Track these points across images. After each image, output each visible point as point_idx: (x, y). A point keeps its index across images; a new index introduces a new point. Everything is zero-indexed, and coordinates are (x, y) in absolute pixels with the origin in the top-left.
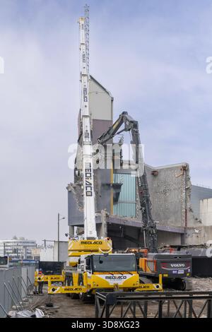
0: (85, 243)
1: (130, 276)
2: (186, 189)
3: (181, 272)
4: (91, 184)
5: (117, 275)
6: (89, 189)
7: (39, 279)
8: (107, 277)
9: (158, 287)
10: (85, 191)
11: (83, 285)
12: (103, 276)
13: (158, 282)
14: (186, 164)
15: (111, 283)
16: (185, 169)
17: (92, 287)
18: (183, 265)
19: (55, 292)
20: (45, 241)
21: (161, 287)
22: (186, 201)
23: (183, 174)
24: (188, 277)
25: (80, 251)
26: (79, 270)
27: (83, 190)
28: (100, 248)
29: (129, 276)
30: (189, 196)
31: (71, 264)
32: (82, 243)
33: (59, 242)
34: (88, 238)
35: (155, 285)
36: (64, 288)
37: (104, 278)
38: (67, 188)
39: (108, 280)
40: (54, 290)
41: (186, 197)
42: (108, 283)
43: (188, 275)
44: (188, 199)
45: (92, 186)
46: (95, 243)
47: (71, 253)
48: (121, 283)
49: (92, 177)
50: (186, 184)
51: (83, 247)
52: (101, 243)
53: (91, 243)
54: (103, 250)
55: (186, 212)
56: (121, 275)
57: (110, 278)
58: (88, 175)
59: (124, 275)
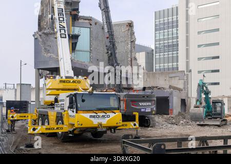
0: (64, 82)
2: (132, 42)
3: (148, 110)
4: (64, 27)
5: (101, 114)
6: (63, 32)
7: (13, 117)
8: (91, 116)
9: (135, 125)
10: (59, 34)
11: (63, 123)
12: (87, 115)
13: (135, 121)
14: (131, 21)
15: (95, 122)
16: (130, 25)
17: (76, 126)
18: (150, 104)
19: (36, 132)
20: (6, 84)
21: (137, 125)
22: (131, 52)
23: (129, 30)
24: (154, 114)
25: (58, 90)
26: (57, 109)
27: (57, 32)
28: (80, 87)
29: (112, 115)
30: (134, 47)
31: (46, 103)
32: (61, 81)
33: (21, 84)
34: (67, 77)
35: (132, 123)
36: (44, 127)
37: (88, 117)
38: (34, 36)
39: (92, 119)
40: (34, 129)
41: (131, 48)
43: (154, 112)
44: (133, 50)
45: (66, 29)
46: (74, 82)
47: (49, 92)
48: (105, 122)
49: (65, 21)
50: (131, 38)
51: (61, 86)
52: (79, 82)
53: (69, 82)
54: (84, 89)
55: (131, 60)
56: (104, 114)
57: (94, 117)
58: (61, 19)
59: (108, 114)
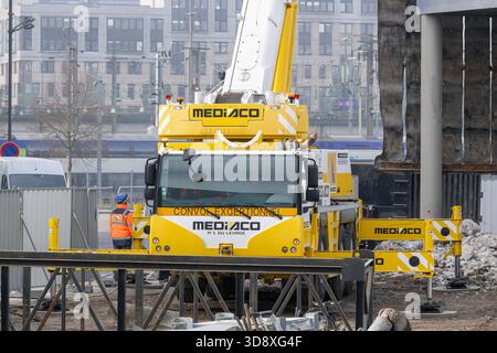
0: (206, 112)
1: (274, 221)
5: (230, 219)
8: (197, 225)
12: (184, 221)
15: (211, 242)
29: (267, 222)
32: (197, 112)
39: (202, 233)
42: (202, 243)
46: (237, 113)
52: (254, 113)
53: (223, 114)
56: (241, 219)
57: (207, 226)
59: (254, 219)
